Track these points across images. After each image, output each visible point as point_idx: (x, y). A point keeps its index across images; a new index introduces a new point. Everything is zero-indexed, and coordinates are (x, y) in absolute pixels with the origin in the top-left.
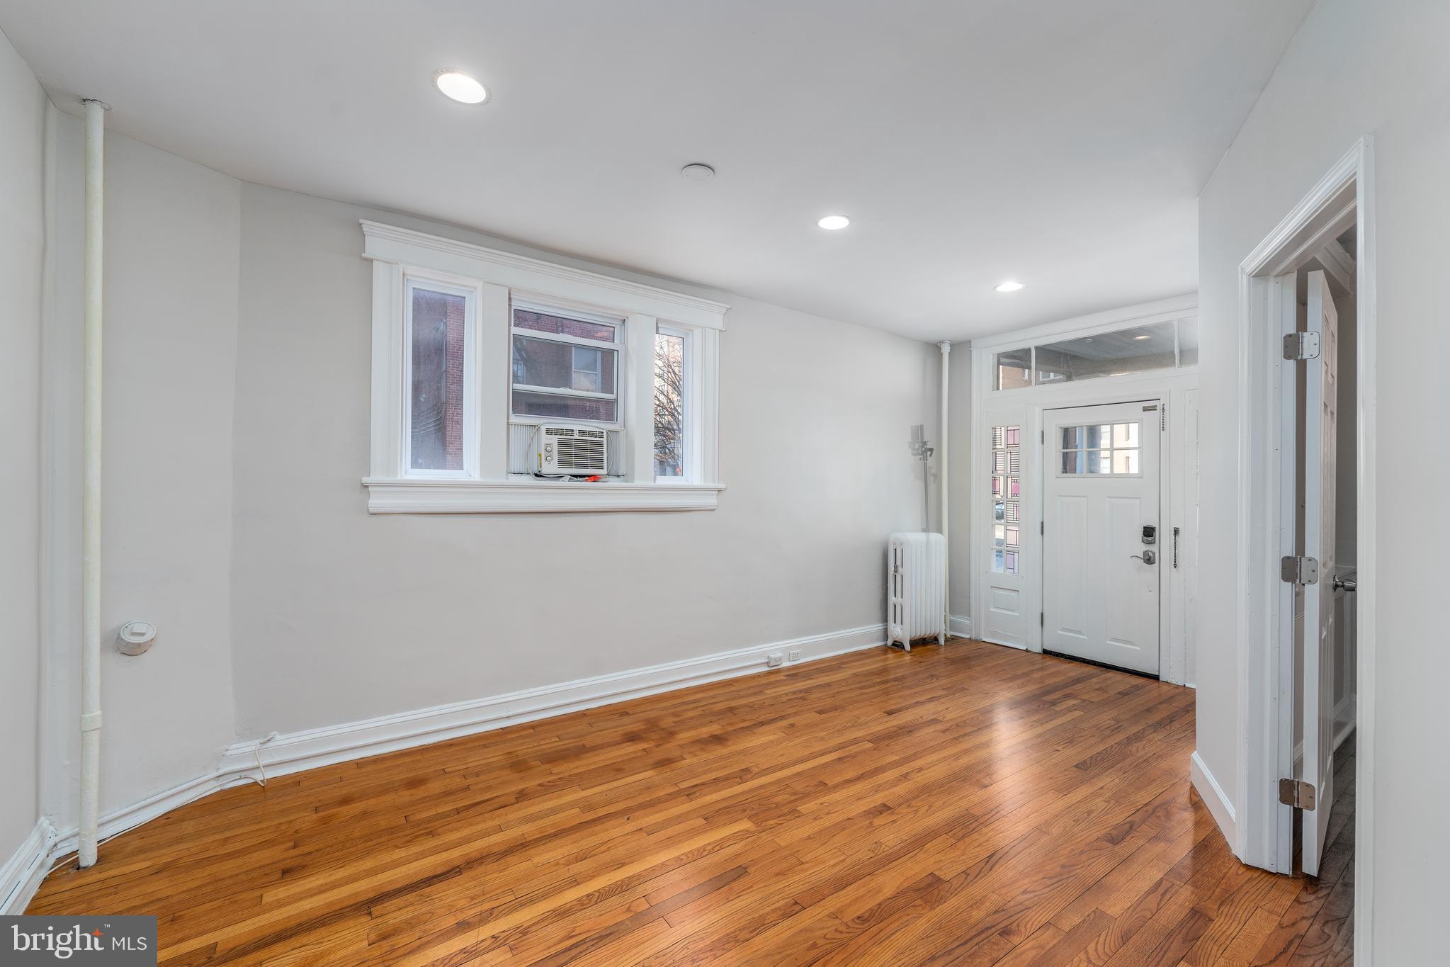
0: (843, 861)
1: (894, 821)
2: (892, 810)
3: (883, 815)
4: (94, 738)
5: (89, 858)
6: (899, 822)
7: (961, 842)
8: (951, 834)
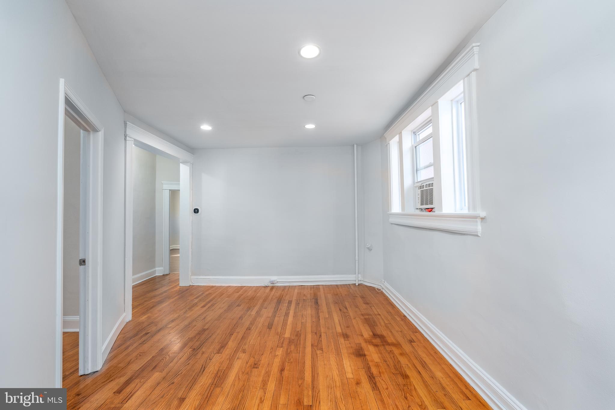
0: (249, 343)
1: (247, 363)
2: (252, 368)
3: (253, 363)
4: (357, 262)
5: (357, 284)
6: (245, 364)
7: (217, 370)
8: (223, 371)
